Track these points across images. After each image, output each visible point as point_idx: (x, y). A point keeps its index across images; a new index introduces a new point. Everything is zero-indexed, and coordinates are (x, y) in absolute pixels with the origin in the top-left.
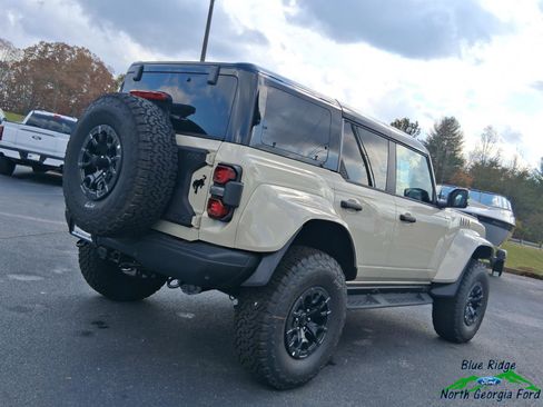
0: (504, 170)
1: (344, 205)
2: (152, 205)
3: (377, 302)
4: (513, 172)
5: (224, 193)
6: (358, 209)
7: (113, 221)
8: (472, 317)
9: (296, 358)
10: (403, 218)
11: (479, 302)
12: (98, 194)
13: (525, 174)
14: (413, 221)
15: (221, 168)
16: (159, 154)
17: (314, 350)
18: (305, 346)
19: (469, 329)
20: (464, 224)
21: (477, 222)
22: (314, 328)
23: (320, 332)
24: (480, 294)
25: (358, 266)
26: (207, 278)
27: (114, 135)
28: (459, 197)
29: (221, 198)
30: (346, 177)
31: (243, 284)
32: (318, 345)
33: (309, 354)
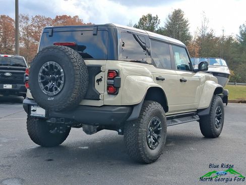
0: (217, 39)
1: (157, 79)
2: (81, 93)
3: (176, 122)
4: (223, 39)
5: (114, 82)
6: (163, 80)
7: (66, 103)
8: (218, 124)
9: (151, 149)
10: (181, 81)
11: (220, 117)
12: (54, 93)
13: (230, 39)
14: (185, 81)
15: (110, 72)
16: (82, 70)
17: (157, 145)
18: (154, 144)
19: (218, 130)
20: (208, 79)
21: (213, 76)
22: (156, 136)
23: (158, 137)
24: (220, 112)
25: (169, 106)
26: (113, 120)
27: (57, 65)
28: (203, 65)
29: (113, 85)
30: (155, 66)
31: (128, 120)
32: (159, 143)
33: (156, 147)
